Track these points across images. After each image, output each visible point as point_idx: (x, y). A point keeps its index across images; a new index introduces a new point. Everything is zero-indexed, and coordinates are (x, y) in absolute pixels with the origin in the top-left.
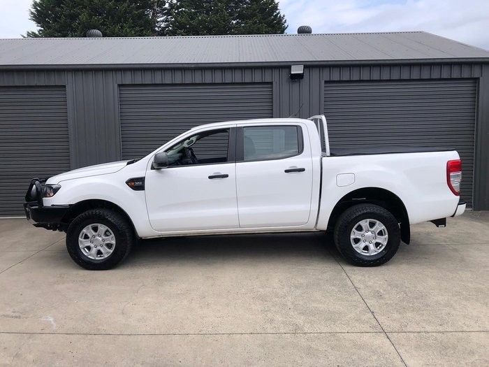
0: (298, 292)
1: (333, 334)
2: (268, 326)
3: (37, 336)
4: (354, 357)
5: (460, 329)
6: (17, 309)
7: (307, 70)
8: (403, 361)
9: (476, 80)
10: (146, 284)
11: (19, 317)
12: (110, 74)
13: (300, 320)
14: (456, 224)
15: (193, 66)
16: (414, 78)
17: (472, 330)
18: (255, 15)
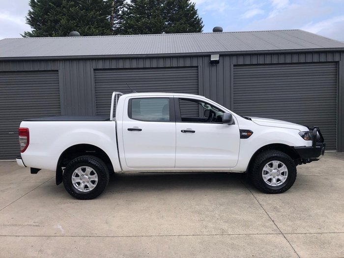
0: (222, 208)
1: (248, 235)
2: (204, 230)
3: (52, 238)
4: (263, 250)
5: (332, 231)
6: (36, 221)
7: (222, 58)
8: (295, 252)
9: (337, 63)
10: (120, 203)
11: (39, 226)
12: (88, 63)
13: (225, 226)
14: (325, 161)
15: (144, 56)
16: (295, 62)
17: (340, 231)
18: (181, 18)
